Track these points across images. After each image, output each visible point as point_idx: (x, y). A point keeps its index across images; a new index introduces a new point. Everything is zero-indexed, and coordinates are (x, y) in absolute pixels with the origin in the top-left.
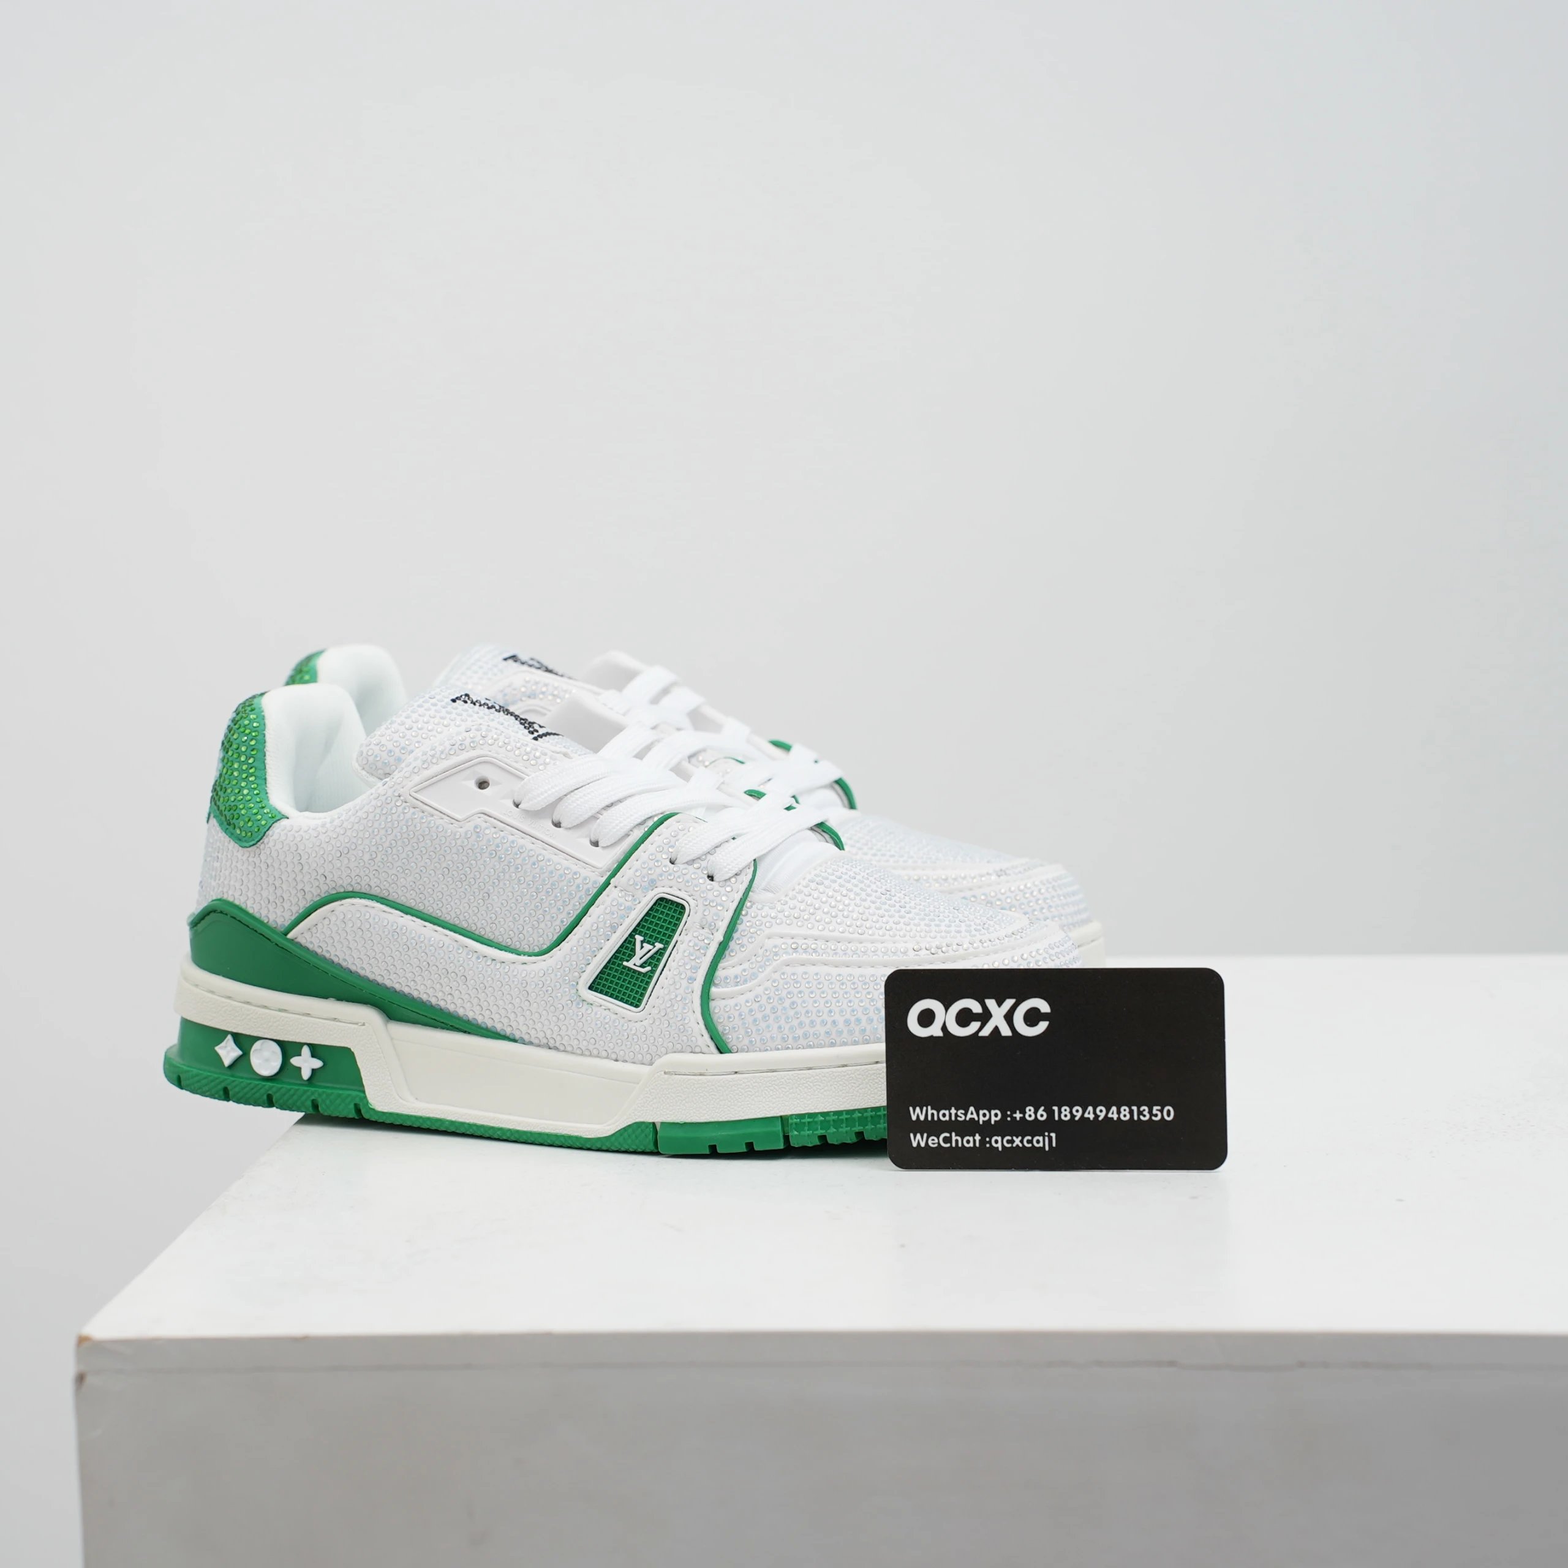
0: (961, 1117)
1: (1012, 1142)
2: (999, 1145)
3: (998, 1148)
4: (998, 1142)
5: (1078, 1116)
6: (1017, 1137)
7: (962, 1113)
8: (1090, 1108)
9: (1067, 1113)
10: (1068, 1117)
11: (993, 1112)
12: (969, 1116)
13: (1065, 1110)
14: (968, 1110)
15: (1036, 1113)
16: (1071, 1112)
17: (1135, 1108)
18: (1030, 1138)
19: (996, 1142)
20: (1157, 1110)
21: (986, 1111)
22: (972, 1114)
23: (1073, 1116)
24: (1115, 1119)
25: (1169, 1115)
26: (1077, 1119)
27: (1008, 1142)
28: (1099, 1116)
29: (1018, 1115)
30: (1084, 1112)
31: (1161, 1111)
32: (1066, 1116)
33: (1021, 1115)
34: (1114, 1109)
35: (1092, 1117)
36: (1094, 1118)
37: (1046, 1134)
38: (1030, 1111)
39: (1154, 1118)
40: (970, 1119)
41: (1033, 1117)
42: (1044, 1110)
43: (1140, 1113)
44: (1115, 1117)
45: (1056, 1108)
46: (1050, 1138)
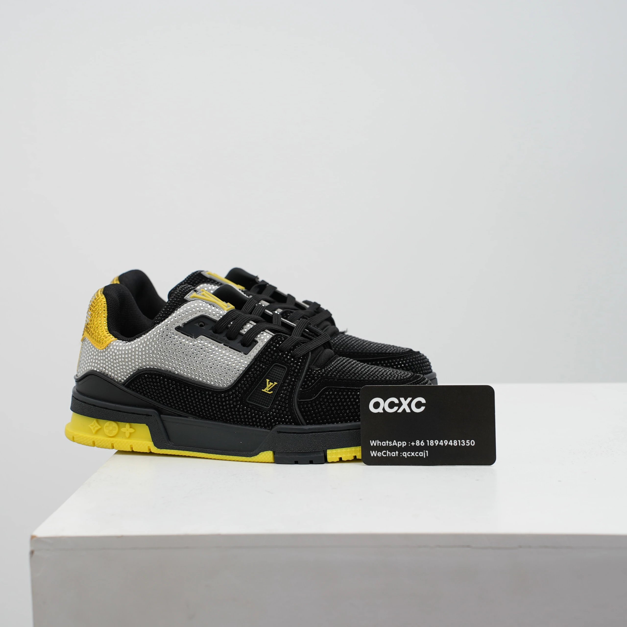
0: (390, 444)
1: (411, 454)
2: (406, 456)
3: (405, 457)
4: (405, 454)
5: (437, 444)
6: (413, 453)
7: (391, 443)
8: (442, 441)
9: (433, 443)
10: (433, 444)
11: (403, 442)
12: (394, 444)
13: (432, 442)
14: (393, 441)
15: (420, 443)
16: (434, 443)
17: (459, 441)
18: (418, 453)
19: (404, 454)
20: (468, 442)
21: (400, 442)
22: (395, 443)
23: (435, 444)
24: (452, 445)
25: (473, 444)
26: (436, 445)
27: (409, 454)
28: (445, 444)
29: (413, 444)
30: (439, 442)
31: (470, 442)
32: (432, 444)
33: (414, 444)
34: (451, 441)
35: (442, 444)
36: (443, 445)
37: (424, 451)
38: (418, 442)
39: (467, 445)
40: (394, 445)
41: (419, 445)
42: (423, 442)
43: (461, 443)
44: (451, 444)
45: (428, 441)
46: (426, 453)
